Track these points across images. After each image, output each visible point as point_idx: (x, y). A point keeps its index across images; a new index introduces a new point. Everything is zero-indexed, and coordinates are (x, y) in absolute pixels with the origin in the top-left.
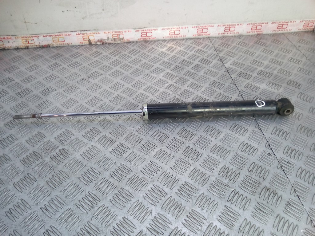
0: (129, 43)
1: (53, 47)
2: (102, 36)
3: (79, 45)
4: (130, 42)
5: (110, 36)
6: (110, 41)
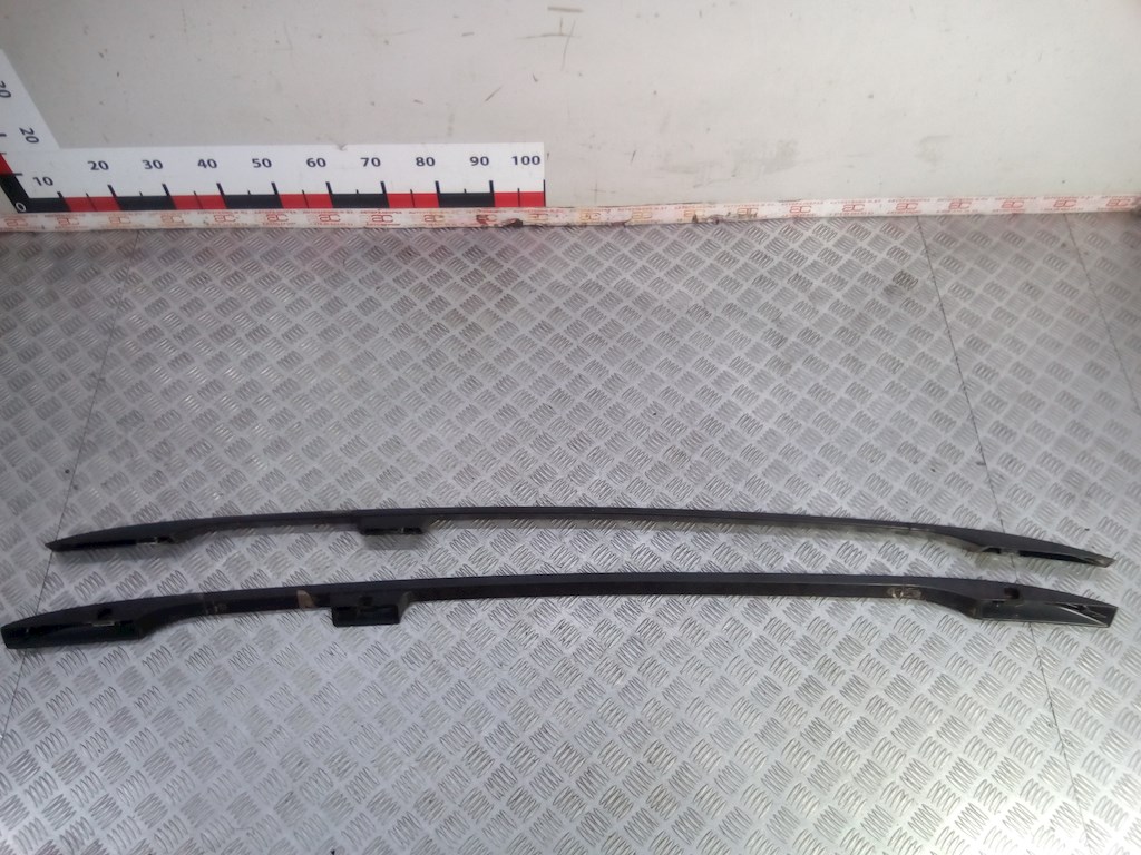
0: (765, 221)
1: (631, 227)
2: (721, 210)
3: (674, 224)
4: (767, 220)
5: (734, 211)
6: (731, 218)
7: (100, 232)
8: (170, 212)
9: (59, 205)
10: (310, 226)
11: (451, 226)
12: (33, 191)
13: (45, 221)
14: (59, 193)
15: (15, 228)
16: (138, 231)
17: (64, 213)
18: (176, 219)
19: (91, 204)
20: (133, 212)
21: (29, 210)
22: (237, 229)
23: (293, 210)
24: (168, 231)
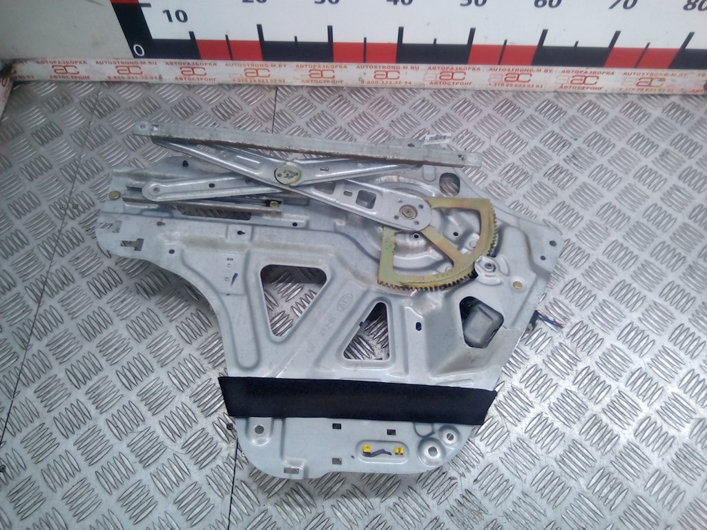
7: (228, 85)
8: (322, 65)
9: (188, 49)
10: (489, 88)
11: (666, 93)
12: (159, 28)
13: (165, 70)
14: (192, 34)
15: (126, 78)
16: (276, 88)
17: (190, 61)
18: (327, 74)
19: (228, 50)
20: (277, 63)
21: (147, 56)
22: (397, 89)
23: (477, 66)
24: (313, 89)
